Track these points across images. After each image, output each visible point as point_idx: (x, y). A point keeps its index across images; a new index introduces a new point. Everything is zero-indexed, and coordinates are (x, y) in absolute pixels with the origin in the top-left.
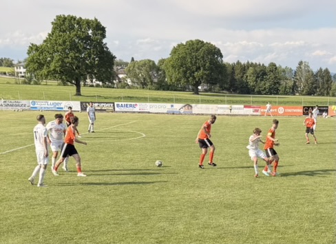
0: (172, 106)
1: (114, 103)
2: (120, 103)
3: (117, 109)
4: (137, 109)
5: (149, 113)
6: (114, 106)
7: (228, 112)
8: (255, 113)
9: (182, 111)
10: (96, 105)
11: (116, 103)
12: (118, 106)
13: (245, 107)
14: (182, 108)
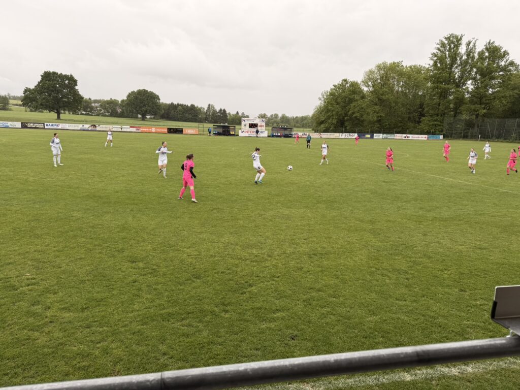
0: (83, 126)
1: (44, 124)
2: (48, 124)
3: (46, 127)
4: (60, 127)
5: (68, 129)
6: (44, 125)
7: (120, 130)
8: (137, 131)
9: (90, 129)
10: (32, 124)
11: (45, 124)
12: (47, 125)
13: (131, 127)
14: (90, 127)
